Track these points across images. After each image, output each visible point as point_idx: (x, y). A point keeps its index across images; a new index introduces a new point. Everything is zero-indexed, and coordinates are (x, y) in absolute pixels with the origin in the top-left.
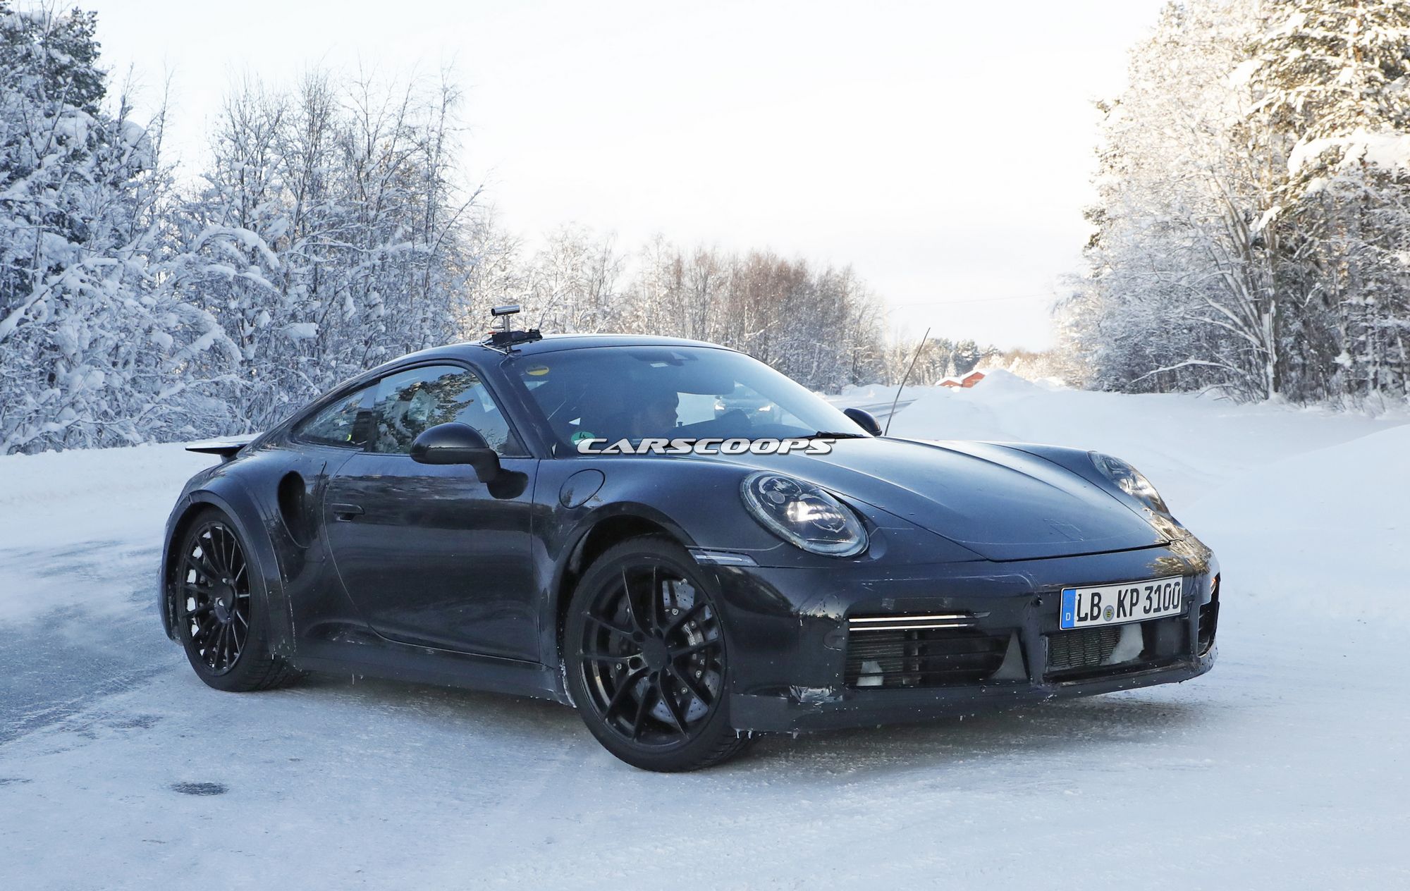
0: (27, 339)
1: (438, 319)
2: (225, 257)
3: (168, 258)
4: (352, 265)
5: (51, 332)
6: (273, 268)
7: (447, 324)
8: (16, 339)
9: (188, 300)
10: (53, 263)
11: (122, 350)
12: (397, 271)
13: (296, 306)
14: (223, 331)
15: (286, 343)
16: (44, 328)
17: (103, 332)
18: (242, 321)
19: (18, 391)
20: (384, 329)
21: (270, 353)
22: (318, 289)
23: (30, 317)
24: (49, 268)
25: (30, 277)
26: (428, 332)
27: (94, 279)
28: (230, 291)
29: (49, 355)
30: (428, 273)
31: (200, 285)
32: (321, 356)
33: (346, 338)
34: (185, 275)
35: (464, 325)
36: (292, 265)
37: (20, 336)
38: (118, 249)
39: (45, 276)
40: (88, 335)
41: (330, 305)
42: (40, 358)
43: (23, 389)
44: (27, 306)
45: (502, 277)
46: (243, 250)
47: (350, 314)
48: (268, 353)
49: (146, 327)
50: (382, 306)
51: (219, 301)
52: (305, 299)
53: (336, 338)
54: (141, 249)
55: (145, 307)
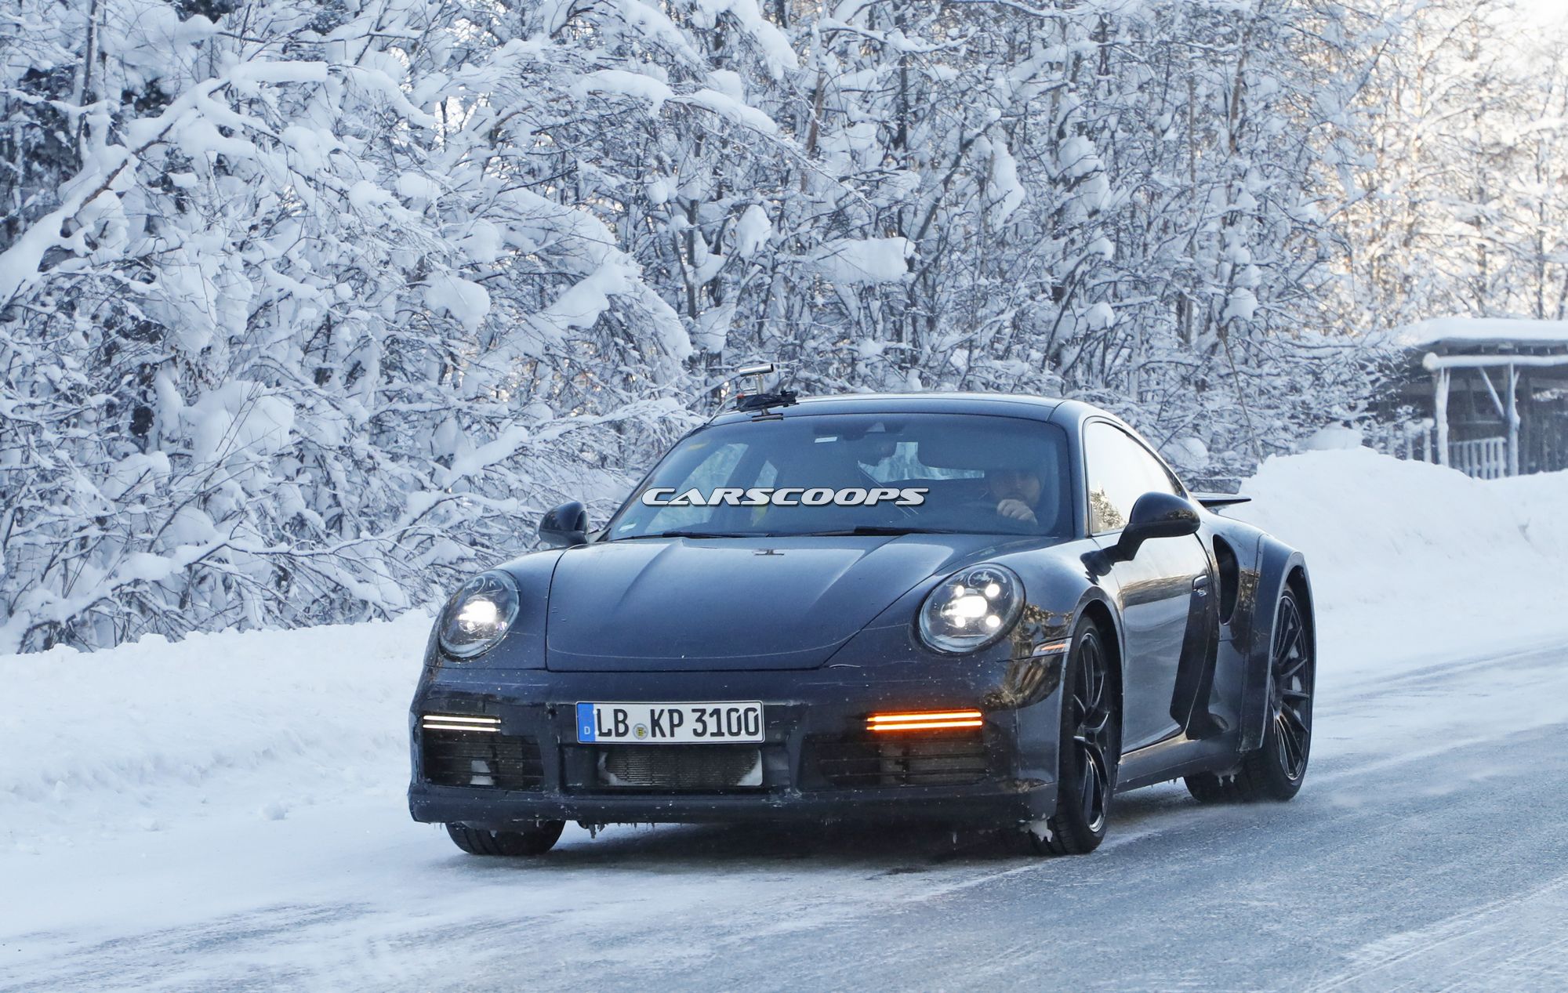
0: (69, 308)
1: (1274, 213)
2: (636, 47)
3: (467, 55)
4: (1010, 60)
5: (138, 286)
6: (778, 74)
7: (1303, 227)
8: (38, 307)
9: (530, 180)
10: (137, 81)
11: (344, 334)
12: (1147, 73)
13: (848, 186)
14: (636, 269)
15: (820, 300)
16: (119, 275)
17: (288, 283)
18: (690, 237)
19: (48, 464)
20: (1109, 249)
21: (769, 330)
22: (910, 133)
23: (78, 242)
24: (127, 95)
25: (74, 123)
26: (1244, 255)
27: (259, 124)
28: (654, 149)
29: (132, 354)
30: (1241, 74)
31: (566, 134)
32: (924, 337)
33: (998, 281)
34: (520, 104)
35: (1351, 229)
36: (832, 63)
37: (49, 300)
38: (323, 32)
39: (117, 118)
40: (244, 293)
41: (947, 181)
42: (108, 362)
43: (63, 455)
44: (69, 209)
45: (1468, 76)
46: (689, 24)
47: (1009, 206)
48: (766, 333)
49: (412, 264)
50: (1104, 179)
51: (623, 180)
52: (872, 166)
53: (965, 282)
54: (392, 30)
55: (406, 203)
